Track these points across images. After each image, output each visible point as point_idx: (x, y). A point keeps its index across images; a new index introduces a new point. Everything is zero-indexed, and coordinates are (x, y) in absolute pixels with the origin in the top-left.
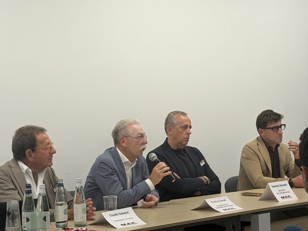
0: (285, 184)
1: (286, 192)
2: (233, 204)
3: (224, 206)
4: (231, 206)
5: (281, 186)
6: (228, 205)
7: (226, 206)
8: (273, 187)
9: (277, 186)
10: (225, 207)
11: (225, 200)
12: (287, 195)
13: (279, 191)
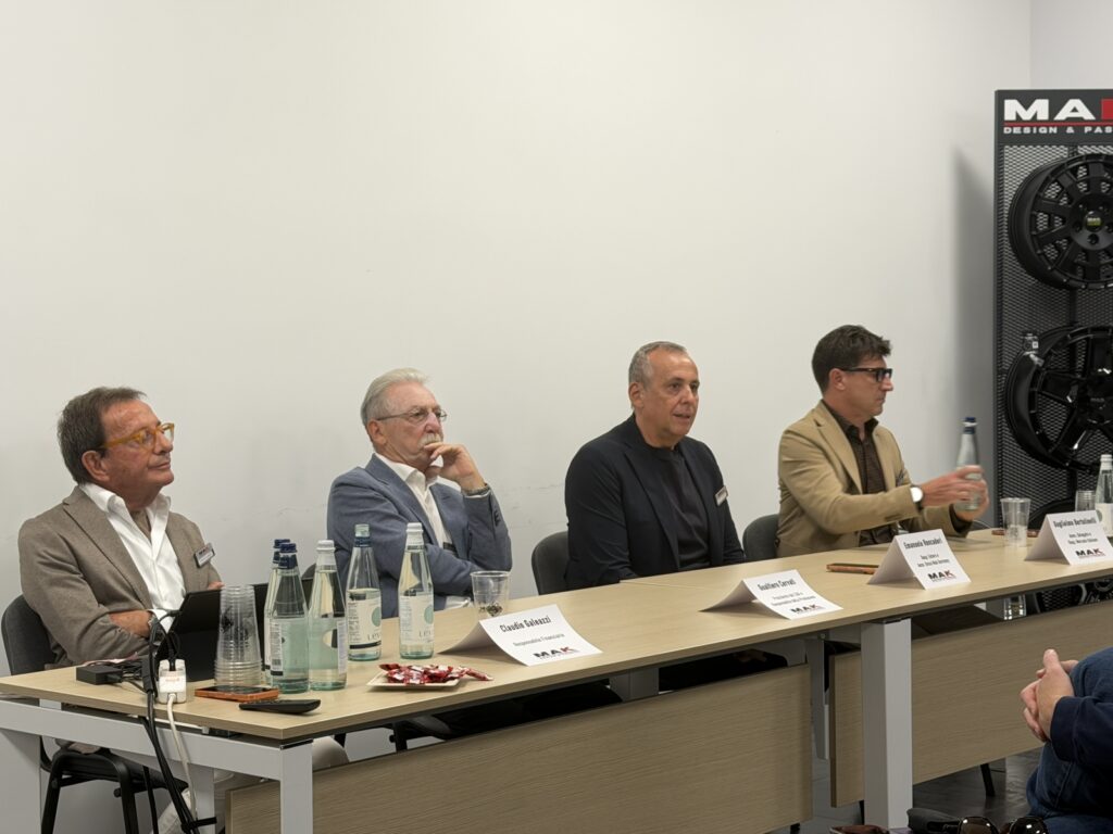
0: (937, 538)
1: (940, 562)
2: (815, 594)
3: (791, 598)
4: (808, 598)
5: (927, 543)
6: (801, 596)
7: (796, 598)
8: (908, 546)
9: (918, 545)
10: (795, 601)
11: (791, 582)
12: (942, 568)
13: (924, 558)
